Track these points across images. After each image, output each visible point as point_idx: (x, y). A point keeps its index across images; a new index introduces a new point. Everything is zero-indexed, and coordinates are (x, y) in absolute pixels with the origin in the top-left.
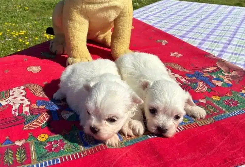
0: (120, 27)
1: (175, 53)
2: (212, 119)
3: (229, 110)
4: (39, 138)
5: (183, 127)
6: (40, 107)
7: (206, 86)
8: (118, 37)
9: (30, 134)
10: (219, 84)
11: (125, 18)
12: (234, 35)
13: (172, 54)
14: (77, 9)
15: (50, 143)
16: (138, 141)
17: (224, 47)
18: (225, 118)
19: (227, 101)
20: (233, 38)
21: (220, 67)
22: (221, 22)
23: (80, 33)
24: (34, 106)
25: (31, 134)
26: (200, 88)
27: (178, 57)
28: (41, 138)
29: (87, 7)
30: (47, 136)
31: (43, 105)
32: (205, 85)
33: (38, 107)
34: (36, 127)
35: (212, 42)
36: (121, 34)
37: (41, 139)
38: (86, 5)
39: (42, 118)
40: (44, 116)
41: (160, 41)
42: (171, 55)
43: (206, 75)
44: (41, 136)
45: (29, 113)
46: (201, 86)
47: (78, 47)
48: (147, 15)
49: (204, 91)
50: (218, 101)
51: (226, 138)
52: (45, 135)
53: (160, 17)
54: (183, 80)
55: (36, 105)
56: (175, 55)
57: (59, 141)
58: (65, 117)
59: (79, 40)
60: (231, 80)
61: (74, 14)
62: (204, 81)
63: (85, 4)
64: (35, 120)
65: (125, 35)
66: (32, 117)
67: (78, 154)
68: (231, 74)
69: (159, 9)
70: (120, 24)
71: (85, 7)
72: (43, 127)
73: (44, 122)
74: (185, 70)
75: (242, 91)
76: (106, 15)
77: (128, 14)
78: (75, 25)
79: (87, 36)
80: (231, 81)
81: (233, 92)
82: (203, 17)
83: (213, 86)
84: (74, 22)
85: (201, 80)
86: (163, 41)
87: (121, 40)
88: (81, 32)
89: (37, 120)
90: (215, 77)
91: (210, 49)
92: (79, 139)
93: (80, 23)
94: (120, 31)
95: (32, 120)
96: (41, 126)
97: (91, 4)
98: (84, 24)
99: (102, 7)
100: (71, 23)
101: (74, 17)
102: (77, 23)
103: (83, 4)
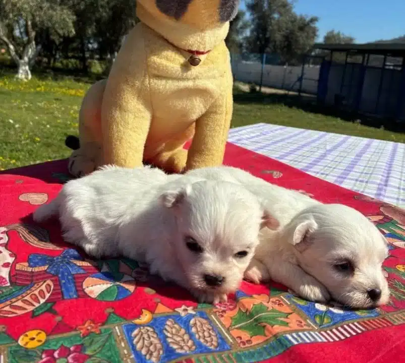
0: (208, 132)
1: (301, 191)
4: (22, 341)
5: (360, 323)
6: (36, 269)
8: (203, 150)
10: (400, 244)
11: (218, 117)
12: (389, 173)
14: (133, 86)
15: (50, 353)
16: (269, 354)
17: (379, 189)
20: (388, 177)
21: (390, 216)
22: (359, 156)
24: (23, 266)
25: (4, 330)
28: (27, 339)
29: (153, 84)
30: (43, 336)
31: (44, 265)
33: (30, 269)
34: (20, 312)
35: (357, 180)
36: (209, 146)
37: (27, 343)
38: (152, 80)
39: (36, 292)
40: (43, 287)
41: (268, 172)
44: (27, 336)
45: (8, 279)
52: (39, 333)
53: (260, 143)
55: (26, 264)
57: (72, 349)
58: (92, 292)
61: (126, 96)
63: (150, 78)
64: (20, 297)
66: (14, 290)
69: (255, 133)
70: (209, 126)
71: (149, 84)
72: (37, 313)
73: (39, 303)
76: (186, 105)
77: (225, 109)
78: (127, 117)
79: (144, 142)
82: (328, 148)
86: (275, 173)
87: (207, 157)
88: (135, 131)
89: (24, 297)
90: (386, 232)
92: (123, 344)
93: (135, 115)
94: (206, 140)
95: (11, 295)
96: (33, 311)
97: (161, 79)
98: (143, 117)
99: (181, 87)
100: (118, 112)
101: (125, 102)
102: (130, 115)
103: (145, 76)
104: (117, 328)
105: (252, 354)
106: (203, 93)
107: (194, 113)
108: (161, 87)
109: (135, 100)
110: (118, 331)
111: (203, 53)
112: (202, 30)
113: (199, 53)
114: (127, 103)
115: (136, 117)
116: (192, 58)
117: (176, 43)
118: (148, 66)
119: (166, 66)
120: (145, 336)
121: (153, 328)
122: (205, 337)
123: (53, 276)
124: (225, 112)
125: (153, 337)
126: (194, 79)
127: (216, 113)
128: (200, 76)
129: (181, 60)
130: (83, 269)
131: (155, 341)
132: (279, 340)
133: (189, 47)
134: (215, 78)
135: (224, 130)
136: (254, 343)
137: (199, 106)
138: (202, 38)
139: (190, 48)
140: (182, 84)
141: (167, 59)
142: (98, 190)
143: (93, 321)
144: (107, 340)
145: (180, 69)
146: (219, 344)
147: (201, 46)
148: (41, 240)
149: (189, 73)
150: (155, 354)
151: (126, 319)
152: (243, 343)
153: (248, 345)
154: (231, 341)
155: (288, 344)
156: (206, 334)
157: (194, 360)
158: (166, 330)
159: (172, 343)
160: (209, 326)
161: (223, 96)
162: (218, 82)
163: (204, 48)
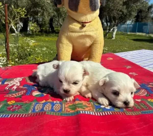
2: (139, 112)
4: (8, 103)
6: (24, 88)
7: (146, 93)
8: (92, 57)
9: (6, 99)
11: (97, 45)
14: (65, 36)
15: (13, 106)
16: (72, 115)
18: (151, 113)
26: (140, 93)
27: (135, 75)
30: (14, 102)
31: (26, 87)
33: (22, 88)
34: (13, 97)
38: (70, 33)
39: (20, 93)
40: (22, 92)
41: (126, 66)
42: (130, 74)
43: (150, 86)
44: (11, 102)
48: (126, 55)
50: (152, 102)
51: (145, 126)
55: (22, 86)
56: (132, 74)
57: (19, 106)
58: (34, 94)
59: (65, 56)
64: (15, 93)
65: (96, 56)
67: (24, 114)
71: (70, 34)
73: (19, 95)
76: (84, 41)
77: (99, 42)
78: (63, 46)
83: (152, 93)
86: (128, 67)
88: (66, 50)
92: (32, 107)
96: (16, 97)
97: (73, 33)
98: (69, 46)
100: (61, 44)
102: (65, 45)
103: (68, 32)
104: (34, 103)
105: (67, 114)
106: (89, 36)
107: (87, 44)
108: (73, 35)
111: (87, 23)
112: (86, 15)
113: (85, 23)
114: (63, 41)
115: (67, 46)
116: (83, 25)
117: (77, 20)
118: (69, 28)
119: (74, 28)
120: (39, 106)
121: (43, 104)
123: (27, 90)
126: (85, 32)
127: (96, 43)
128: (87, 31)
130: (36, 89)
131: (41, 107)
132: (77, 112)
134: (93, 31)
136: (70, 112)
137: (89, 41)
138: (86, 18)
139: (82, 21)
140: (80, 34)
141: (75, 26)
142: (45, 67)
143: (29, 101)
144: (29, 105)
145: (79, 29)
146: (59, 110)
147: (86, 20)
148: (30, 81)
149: (82, 30)
150: (38, 110)
151: (38, 101)
152: (67, 111)
153: (68, 112)
154: (64, 110)
155: (79, 113)
156: (57, 108)
157: (47, 112)
158: (46, 105)
159: (45, 108)
160: (60, 106)
161: (98, 38)
162: (95, 32)
163: (88, 21)
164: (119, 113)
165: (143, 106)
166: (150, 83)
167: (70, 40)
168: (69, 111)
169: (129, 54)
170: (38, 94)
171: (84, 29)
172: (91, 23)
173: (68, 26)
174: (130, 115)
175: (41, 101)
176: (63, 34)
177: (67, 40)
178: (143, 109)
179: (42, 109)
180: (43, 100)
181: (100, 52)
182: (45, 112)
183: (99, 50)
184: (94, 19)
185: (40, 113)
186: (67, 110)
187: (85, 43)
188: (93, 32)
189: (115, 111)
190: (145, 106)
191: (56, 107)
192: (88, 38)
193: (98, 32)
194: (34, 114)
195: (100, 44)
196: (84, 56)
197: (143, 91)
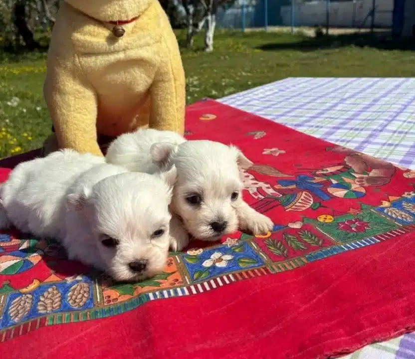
0: (160, 102)
1: (274, 149)
2: (302, 259)
3: (345, 239)
5: (234, 276)
7: (312, 200)
10: (340, 193)
11: (167, 84)
12: (396, 116)
13: (267, 152)
14: (65, 68)
16: (125, 309)
17: (371, 136)
18: (330, 254)
19: (346, 223)
21: (350, 165)
23: (78, 115)
26: (297, 204)
27: (277, 154)
29: (83, 63)
32: (310, 197)
35: (352, 129)
38: (81, 59)
42: (264, 153)
43: (318, 179)
46: (302, 200)
47: (77, 143)
49: (304, 209)
50: (328, 225)
53: (271, 101)
54: (270, 191)
56: (271, 152)
59: (77, 129)
60: (366, 185)
62: (310, 190)
63: (79, 57)
65: (170, 117)
68: (368, 175)
69: (272, 90)
70: (159, 96)
71: (80, 62)
74: (280, 175)
75: (382, 204)
76: (126, 78)
77: (172, 76)
80: (365, 188)
81: (364, 206)
83: (326, 198)
84: (64, 94)
85: (306, 189)
86: (258, 133)
90: (334, 182)
91: (343, 141)
93: (75, 97)
97: (90, 57)
98: (84, 97)
99: (113, 61)
101: (62, 85)
102: (70, 97)
103: (74, 57)
104: (3, 297)
105: (110, 310)
106: (140, 62)
107: (138, 85)
108: (92, 64)
109: (72, 82)
110: (2, 299)
111: (127, 22)
113: (122, 23)
114: (64, 85)
115: (77, 98)
116: (116, 29)
117: (96, 17)
119: (90, 42)
120: (22, 303)
121: (33, 296)
122: (76, 298)
124: (173, 79)
125: (28, 302)
126: (124, 50)
127: (163, 81)
129: (106, 33)
130: (3, 249)
131: (28, 306)
132: (140, 297)
133: (109, 18)
134: (148, 45)
135: (176, 98)
136: (119, 301)
137: (141, 77)
138: (121, 6)
139: (111, 19)
140: (112, 58)
141: (90, 34)
145: (106, 43)
146: (85, 304)
147: (123, 15)
149: (117, 44)
150: (20, 316)
151: (15, 289)
152: (109, 301)
153: (112, 303)
154: (99, 300)
155: (145, 300)
156: (80, 296)
157: (48, 318)
158: (43, 296)
159: (41, 305)
160: (88, 290)
161: (166, 63)
162: (155, 48)
163: (127, 16)
164: (252, 274)
165: (310, 238)
166: (317, 170)
167: (86, 78)
168: (117, 299)
169: (254, 97)
170: (13, 262)
171: (122, 42)
172: (139, 21)
173: (70, 36)
174: (280, 271)
175: (26, 286)
176: (59, 65)
177: (74, 80)
178: (310, 248)
179: (34, 311)
180: (31, 282)
181: (179, 105)
182: (43, 320)
183: (176, 99)
184: (146, 10)
185: (26, 326)
186: (109, 297)
187: (130, 83)
188: (147, 47)
189: (241, 269)
190: (313, 238)
191: (73, 295)
192: (139, 68)
193: (164, 45)
194: (9, 332)
195: (175, 80)
196: (135, 120)
197: (302, 197)
